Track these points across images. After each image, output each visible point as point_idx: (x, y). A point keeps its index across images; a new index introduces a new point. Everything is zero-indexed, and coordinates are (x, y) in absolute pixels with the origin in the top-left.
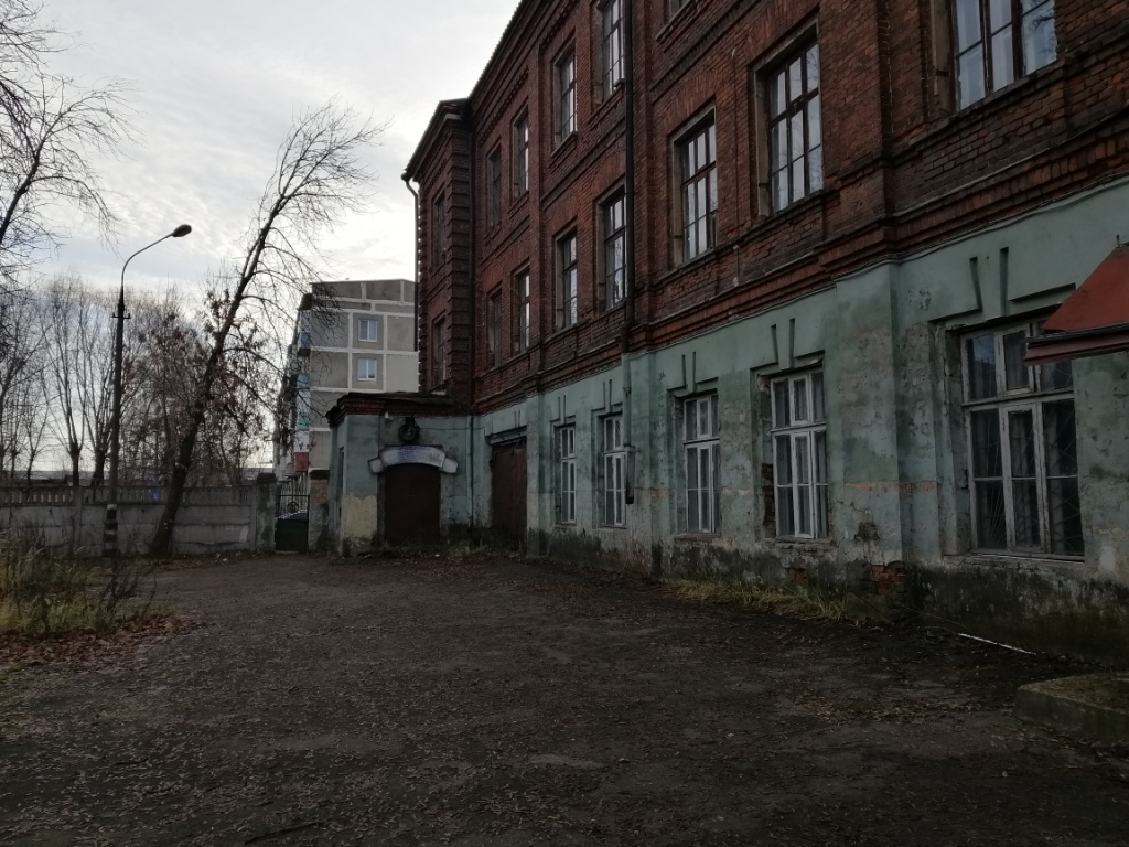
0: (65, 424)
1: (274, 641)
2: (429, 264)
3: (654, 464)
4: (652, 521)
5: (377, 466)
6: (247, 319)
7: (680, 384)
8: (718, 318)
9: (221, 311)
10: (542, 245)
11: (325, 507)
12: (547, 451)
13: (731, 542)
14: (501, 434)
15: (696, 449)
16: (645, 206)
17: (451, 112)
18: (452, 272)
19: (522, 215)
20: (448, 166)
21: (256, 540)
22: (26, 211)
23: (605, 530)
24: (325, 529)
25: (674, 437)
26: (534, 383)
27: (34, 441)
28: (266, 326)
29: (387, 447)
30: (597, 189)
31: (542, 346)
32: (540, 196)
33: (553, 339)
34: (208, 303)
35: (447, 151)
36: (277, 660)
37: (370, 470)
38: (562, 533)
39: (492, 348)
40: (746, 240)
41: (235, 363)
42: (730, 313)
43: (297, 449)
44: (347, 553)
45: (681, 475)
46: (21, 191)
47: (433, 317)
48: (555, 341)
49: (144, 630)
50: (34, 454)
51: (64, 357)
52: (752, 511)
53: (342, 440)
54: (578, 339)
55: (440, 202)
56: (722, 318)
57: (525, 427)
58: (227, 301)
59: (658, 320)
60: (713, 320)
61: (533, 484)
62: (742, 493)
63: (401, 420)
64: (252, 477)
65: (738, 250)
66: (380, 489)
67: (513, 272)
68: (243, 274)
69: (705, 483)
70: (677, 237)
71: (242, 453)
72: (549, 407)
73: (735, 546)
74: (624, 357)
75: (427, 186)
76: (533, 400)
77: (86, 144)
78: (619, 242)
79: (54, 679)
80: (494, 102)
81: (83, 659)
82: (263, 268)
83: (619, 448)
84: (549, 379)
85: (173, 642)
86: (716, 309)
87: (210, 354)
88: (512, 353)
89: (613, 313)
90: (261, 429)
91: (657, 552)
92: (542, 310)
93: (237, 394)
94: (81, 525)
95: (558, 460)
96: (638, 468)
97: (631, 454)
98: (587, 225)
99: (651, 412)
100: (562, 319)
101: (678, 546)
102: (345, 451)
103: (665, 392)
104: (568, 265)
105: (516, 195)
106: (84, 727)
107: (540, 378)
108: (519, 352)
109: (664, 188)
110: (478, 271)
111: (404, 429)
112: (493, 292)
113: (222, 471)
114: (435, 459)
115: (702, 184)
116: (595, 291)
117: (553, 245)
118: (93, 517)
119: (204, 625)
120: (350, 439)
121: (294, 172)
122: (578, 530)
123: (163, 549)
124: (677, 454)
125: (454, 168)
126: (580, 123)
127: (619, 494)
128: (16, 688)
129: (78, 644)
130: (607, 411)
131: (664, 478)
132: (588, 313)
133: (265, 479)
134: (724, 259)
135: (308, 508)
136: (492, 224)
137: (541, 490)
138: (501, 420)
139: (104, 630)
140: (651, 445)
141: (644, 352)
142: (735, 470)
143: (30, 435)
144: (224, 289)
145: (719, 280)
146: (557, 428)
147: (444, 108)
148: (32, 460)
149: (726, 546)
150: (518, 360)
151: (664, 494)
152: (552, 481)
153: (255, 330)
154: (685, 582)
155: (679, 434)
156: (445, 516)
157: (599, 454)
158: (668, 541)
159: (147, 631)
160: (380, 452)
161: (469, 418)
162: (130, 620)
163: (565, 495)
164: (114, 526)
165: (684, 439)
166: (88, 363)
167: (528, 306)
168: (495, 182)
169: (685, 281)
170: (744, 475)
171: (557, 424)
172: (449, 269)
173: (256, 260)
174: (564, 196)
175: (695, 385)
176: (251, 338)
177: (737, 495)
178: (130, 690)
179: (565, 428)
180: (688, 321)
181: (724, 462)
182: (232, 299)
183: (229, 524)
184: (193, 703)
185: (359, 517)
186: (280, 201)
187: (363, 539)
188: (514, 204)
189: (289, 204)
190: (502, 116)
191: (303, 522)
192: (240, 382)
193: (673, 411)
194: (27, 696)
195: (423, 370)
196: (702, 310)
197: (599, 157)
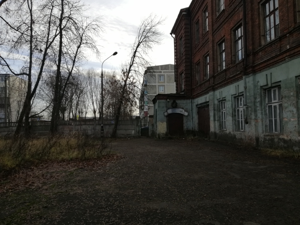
0: (92, 106)
1: (143, 164)
2: (178, 57)
3: (255, 111)
4: (255, 129)
5: (166, 114)
6: (132, 76)
7: (265, 84)
8: (281, 60)
9: (125, 74)
10: (213, 46)
11: (153, 125)
12: (216, 108)
13: (288, 137)
14: (200, 104)
15: (272, 106)
16: (250, 27)
17: (184, 12)
18: (185, 58)
19: (206, 38)
20: (183, 28)
21: (136, 134)
22: (80, 52)
23: (237, 132)
24: (153, 131)
25: (263, 102)
26: (211, 88)
27: (86, 110)
28: (137, 78)
29: (169, 109)
30: (232, 25)
31: (213, 77)
32: (212, 31)
33: (217, 74)
34: (122, 72)
35: (183, 24)
36: (144, 171)
37: (164, 115)
38: (222, 133)
39: (197, 79)
40: (293, 31)
41: (129, 88)
42: (286, 58)
43: (145, 110)
44: (159, 138)
45: (266, 114)
46: (79, 47)
47: (180, 72)
48: (218, 75)
49: (109, 159)
50: (86, 113)
51: (91, 89)
52: (297, 126)
53: (157, 107)
54: (226, 73)
55: (181, 39)
56: (283, 60)
57: (209, 101)
58: (127, 72)
59: (256, 64)
60: (279, 61)
61: (212, 118)
62: (292, 120)
63: (172, 101)
64: (134, 118)
65: (289, 36)
66: (167, 120)
67: (203, 56)
68: (130, 64)
69: (275, 117)
70: (262, 36)
71: (132, 111)
72: (216, 95)
73: (289, 138)
74: (244, 77)
75: (177, 35)
76: (211, 93)
77: (92, 34)
78: (240, 41)
79: (86, 173)
80: (197, 6)
81: (93, 167)
82: (135, 62)
83: (241, 107)
84: (216, 86)
85: (116, 163)
86: (281, 57)
87: (123, 86)
88: (204, 80)
89: (238, 64)
90: (136, 105)
91: (257, 139)
92: (213, 66)
93: (130, 96)
94: (96, 130)
95: (220, 111)
96: (250, 112)
97: (247, 108)
98: (229, 37)
99: (254, 94)
100: (220, 68)
101: (265, 138)
102: (157, 110)
103: (259, 87)
104: (222, 51)
105: (204, 33)
106: (91, 191)
107: (213, 86)
108: (206, 79)
109: (257, 20)
110: (192, 57)
111: (173, 104)
112: (197, 63)
113: (127, 116)
114: (182, 112)
115: (272, 17)
116: (232, 58)
117: (217, 46)
118: (98, 128)
119: (124, 158)
120: (159, 107)
121: (142, 35)
122: (228, 132)
123: (114, 136)
124: (264, 107)
125: (185, 28)
126: (225, 6)
127: (242, 121)
128: (76, 175)
129: (93, 162)
130: (237, 95)
131: (259, 115)
132: (229, 65)
133: (138, 118)
134: (283, 40)
135: (148, 125)
136: (196, 43)
137: (215, 120)
138: (201, 100)
139: (99, 158)
140: (254, 105)
141: (251, 75)
142: (289, 112)
143: (85, 108)
144: (126, 68)
145: (281, 47)
146: (219, 101)
147: (182, 11)
148: (86, 114)
149: (286, 138)
150: (206, 82)
151: (260, 121)
152: (218, 117)
153: (134, 79)
154: (269, 149)
155: (265, 100)
156: (185, 128)
157: (234, 109)
158: (262, 135)
159: (110, 159)
160: (167, 110)
161: (191, 100)
162: (106, 156)
163: (223, 122)
164: (103, 130)
165: (267, 102)
166: (97, 91)
167: (208, 66)
168: (197, 31)
169: (267, 49)
170: (293, 114)
171: (219, 100)
172: (184, 57)
173: (133, 60)
174: (220, 30)
175: (272, 84)
176: (133, 81)
177: (290, 120)
178: (104, 179)
179: (222, 101)
180: (268, 63)
181: (284, 110)
182: (128, 71)
183: (130, 130)
184: (121, 185)
185: (162, 128)
186: (138, 44)
187: (163, 134)
188: (203, 36)
189: (141, 44)
190: (199, 10)
191: (147, 129)
192: (130, 92)
193: (262, 93)
194: (78, 178)
195: (177, 87)
196: (275, 58)
197: (233, 15)
